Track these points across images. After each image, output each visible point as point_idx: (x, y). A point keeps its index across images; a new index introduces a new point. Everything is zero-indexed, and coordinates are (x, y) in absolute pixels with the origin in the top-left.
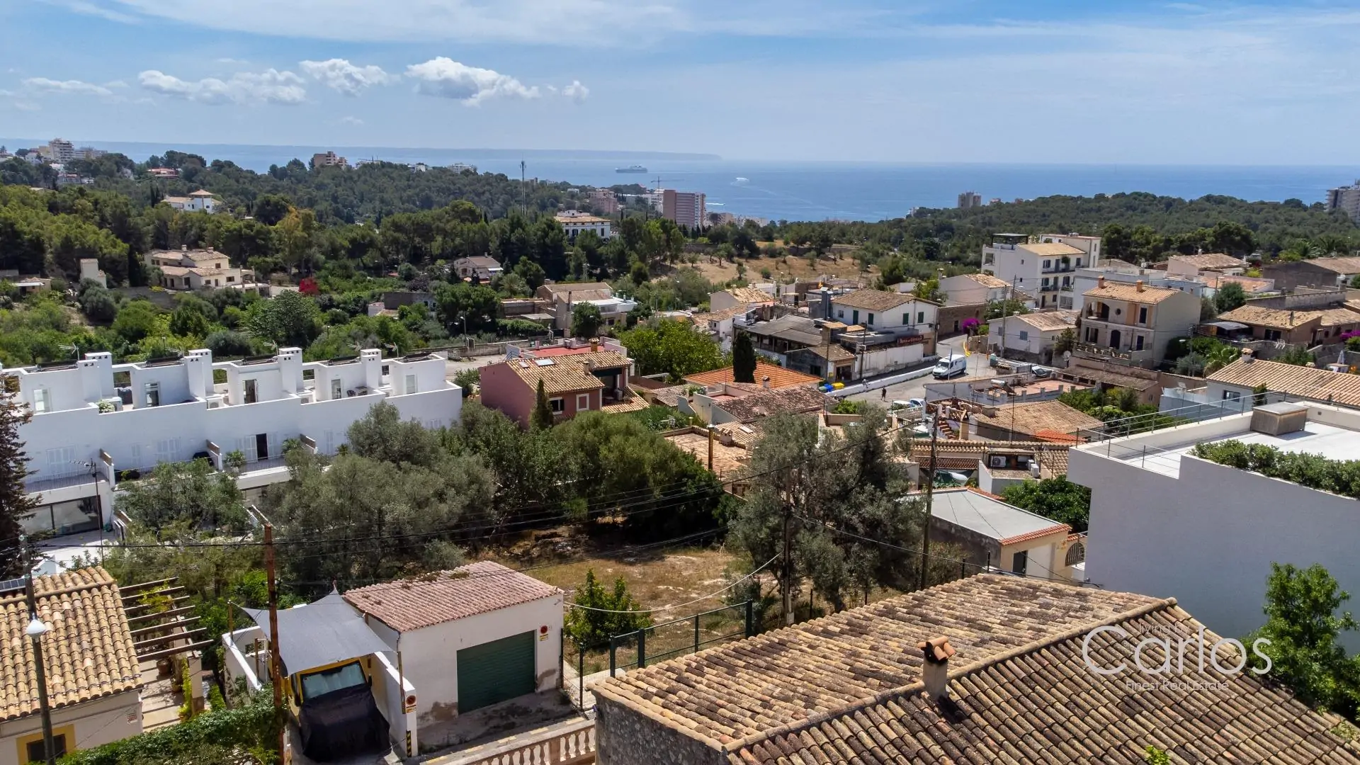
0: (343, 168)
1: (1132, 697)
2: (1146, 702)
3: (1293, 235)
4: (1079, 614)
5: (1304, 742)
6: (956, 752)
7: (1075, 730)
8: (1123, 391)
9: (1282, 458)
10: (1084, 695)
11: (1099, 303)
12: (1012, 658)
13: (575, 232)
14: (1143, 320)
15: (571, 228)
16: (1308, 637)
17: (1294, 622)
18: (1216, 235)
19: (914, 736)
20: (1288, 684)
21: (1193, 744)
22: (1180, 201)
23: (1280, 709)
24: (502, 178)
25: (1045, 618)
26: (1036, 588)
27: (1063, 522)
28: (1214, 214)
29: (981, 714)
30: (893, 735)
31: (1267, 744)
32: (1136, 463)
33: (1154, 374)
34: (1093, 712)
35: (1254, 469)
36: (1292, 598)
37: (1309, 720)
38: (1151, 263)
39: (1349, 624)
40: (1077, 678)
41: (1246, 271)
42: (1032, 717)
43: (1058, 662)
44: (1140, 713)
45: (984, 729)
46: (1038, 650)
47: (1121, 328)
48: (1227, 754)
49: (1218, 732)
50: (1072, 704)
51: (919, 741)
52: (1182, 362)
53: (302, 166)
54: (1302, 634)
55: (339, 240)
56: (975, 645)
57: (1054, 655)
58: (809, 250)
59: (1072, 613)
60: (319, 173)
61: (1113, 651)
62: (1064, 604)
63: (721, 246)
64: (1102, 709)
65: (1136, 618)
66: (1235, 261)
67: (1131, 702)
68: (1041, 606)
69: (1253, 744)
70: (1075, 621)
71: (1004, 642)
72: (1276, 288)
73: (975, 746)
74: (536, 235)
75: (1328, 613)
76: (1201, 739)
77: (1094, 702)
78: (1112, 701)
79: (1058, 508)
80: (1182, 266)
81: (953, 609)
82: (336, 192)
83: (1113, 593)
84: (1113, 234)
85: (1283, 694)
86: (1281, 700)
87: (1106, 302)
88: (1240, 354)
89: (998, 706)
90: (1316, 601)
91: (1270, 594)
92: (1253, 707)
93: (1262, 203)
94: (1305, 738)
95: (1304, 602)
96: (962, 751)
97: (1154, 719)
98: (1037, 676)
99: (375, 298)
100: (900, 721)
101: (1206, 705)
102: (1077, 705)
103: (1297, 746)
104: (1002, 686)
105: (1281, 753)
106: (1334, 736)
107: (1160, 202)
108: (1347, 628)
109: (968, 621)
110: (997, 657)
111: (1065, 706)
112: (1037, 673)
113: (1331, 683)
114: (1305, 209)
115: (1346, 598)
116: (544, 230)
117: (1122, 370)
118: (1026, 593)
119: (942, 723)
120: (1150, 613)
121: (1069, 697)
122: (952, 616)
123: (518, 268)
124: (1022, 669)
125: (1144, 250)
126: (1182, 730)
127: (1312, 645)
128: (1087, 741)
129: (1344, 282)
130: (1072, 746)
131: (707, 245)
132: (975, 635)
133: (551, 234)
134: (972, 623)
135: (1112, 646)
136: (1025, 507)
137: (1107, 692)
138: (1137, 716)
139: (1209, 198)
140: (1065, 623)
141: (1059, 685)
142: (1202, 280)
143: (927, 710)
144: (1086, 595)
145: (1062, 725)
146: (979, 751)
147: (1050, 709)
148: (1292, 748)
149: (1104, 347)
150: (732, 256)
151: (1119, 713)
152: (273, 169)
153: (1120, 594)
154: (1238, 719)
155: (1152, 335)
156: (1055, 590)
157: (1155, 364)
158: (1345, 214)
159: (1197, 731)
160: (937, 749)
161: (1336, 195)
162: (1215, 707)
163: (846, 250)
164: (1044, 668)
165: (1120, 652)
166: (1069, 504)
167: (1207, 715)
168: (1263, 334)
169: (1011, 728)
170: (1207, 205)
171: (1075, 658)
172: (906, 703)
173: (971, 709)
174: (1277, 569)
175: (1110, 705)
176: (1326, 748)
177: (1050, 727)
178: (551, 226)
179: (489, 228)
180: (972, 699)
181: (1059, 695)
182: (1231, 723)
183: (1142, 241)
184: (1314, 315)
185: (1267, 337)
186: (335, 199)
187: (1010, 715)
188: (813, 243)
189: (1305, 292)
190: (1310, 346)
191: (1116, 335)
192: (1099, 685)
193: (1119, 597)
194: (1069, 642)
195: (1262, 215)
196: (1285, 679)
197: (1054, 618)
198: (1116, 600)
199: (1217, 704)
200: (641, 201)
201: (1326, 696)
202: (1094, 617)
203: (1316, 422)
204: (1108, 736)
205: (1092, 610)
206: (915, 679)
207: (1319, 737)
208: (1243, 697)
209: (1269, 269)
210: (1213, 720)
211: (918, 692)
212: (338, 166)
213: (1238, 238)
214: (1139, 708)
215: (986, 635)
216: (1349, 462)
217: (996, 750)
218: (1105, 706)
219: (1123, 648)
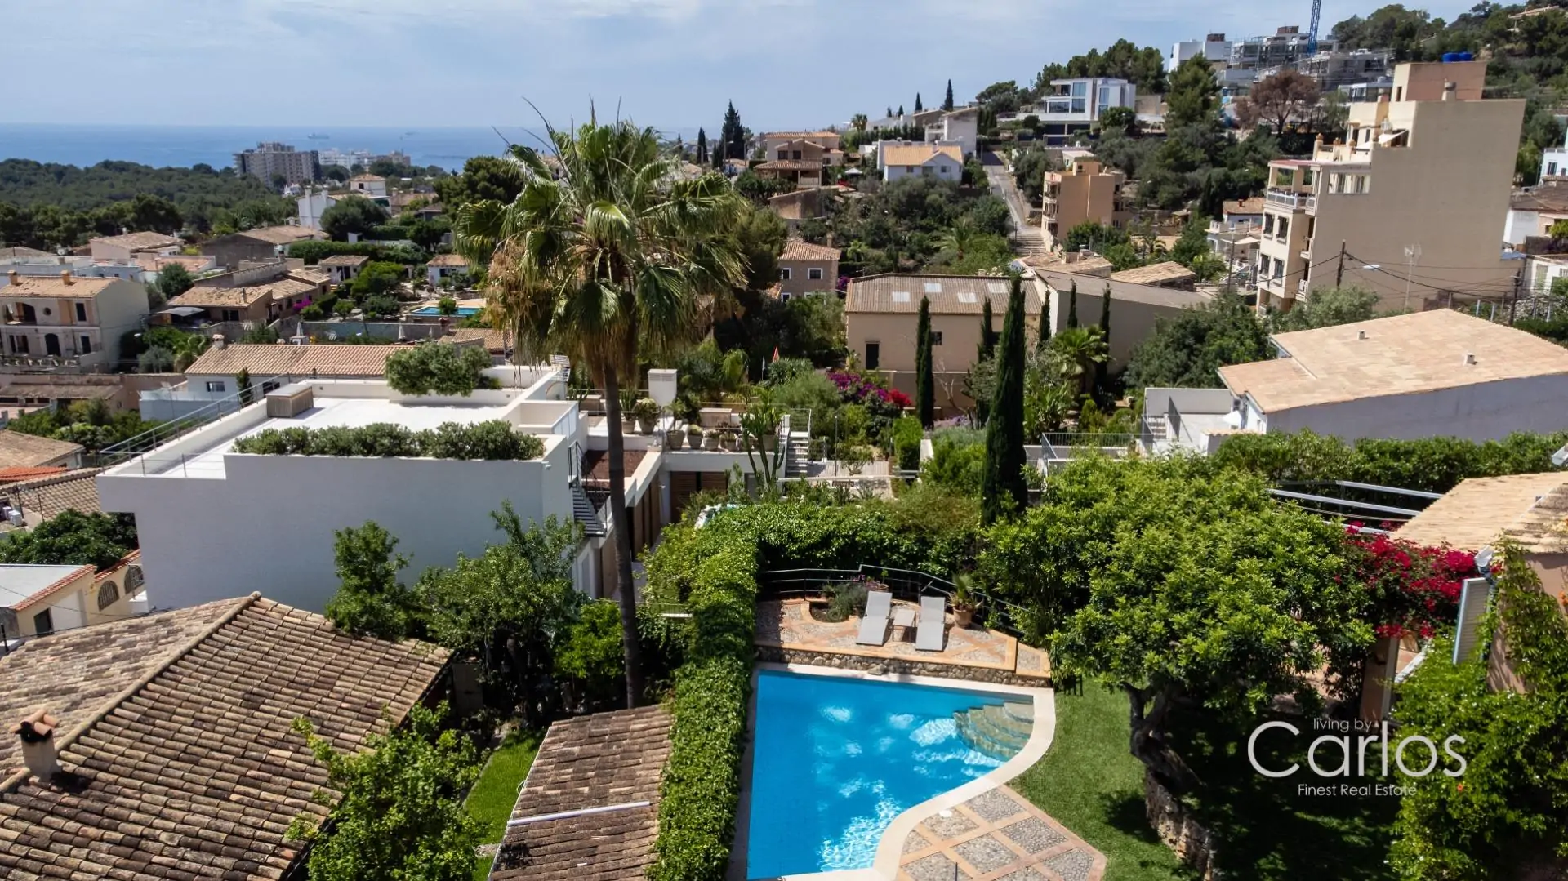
1: (251, 693)
2: (264, 692)
3: (213, 204)
4: (170, 639)
5: (397, 670)
6: (94, 817)
7: (210, 743)
8: (90, 404)
9: (315, 436)
10: (206, 709)
11: (18, 304)
12: (119, 705)
14: (82, 317)
16: (376, 585)
17: (362, 577)
18: (136, 209)
19: (39, 823)
20: (371, 630)
21: (315, 709)
22: (71, 169)
23: (371, 652)
25: (137, 656)
26: (108, 633)
27: (84, 564)
28: (120, 183)
29: (107, 771)
30: (14, 835)
31: (371, 683)
32: (177, 473)
33: (116, 378)
34: (220, 720)
35: (293, 452)
36: (355, 556)
37: (394, 651)
38: (70, 249)
39: (402, 563)
40: (194, 697)
41: (183, 249)
42: (163, 750)
43: (169, 690)
44: (263, 703)
45: (116, 783)
46: (144, 687)
47: (57, 330)
48: (344, 705)
49: (332, 690)
50: (198, 722)
51: (46, 826)
52: (143, 359)
54: (371, 583)
56: (67, 710)
57: (163, 685)
59: (163, 641)
61: (219, 659)
62: (148, 636)
64: (228, 714)
65: (229, 621)
66: (167, 239)
67: (252, 697)
68: (123, 647)
69: (361, 688)
70: (169, 646)
71: (102, 694)
72: (219, 265)
73: (113, 803)
75: (385, 559)
76: (320, 702)
77: (218, 711)
78: (234, 704)
79: (72, 550)
80: (109, 249)
81: (15, 688)
83: (195, 608)
84: (6, 216)
85: (370, 640)
86: (370, 645)
87: (28, 302)
88: (209, 342)
89: (123, 755)
90: (375, 552)
91: (338, 559)
92: (351, 659)
93: (170, 169)
94: (396, 667)
95: (367, 556)
96: (101, 813)
97: (277, 703)
98: (153, 712)
100: (15, 817)
101: (314, 672)
102: (204, 721)
103: (393, 676)
104: (119, 735)
105: (383, 686)
106: (415, 656)
107: (47, 170)
108: (401, 567)
109: (42, 692)
110: (102, 710)
111: (192, 725)
112: (152, 708)
113: (402, 615)
114: (216, 174)
115: (396, 541)
117: (74, 379)
118: (98, 642)
119: (66, 798)
120: (240, 612)
121: (193, 717)
122: (19, 695)
124: (134, 711)
125: (54, 233)
126: (302, 702)
127: (381, 591)
128: (225, 747)
129: (282, 252)
130: (213, 758)
132: (61, 702)
134: (50, 693)
135: (216, 655)
136: (27, 560)
137: (227, 698)
138: (262, 706)
139: (107, 165)
140: (160, 652)
141: (179, 710)
142: (137, 263)
143: (44, 793)
144: (167, 620)
145: (195, 745)
146: (120, 805)
147: (179, 736)
148: (389, 678)
149: (41, 357)
151: (245, 710)
153: (203, 606)
154: (343, 673)
155: (98, 333)
156: (131, 627)
157: (111, 367)
158: (256, 179)
159: (315, 697)
160: (72, 825)
161: (243, 159)
162: (323, 672)
164: (157, 701)
165: (226, 657)
166: (83, 541)
167: (318, 681)
168: (221, 316)
169: (145, 770)
170: (108, 173)
171: (185, 679)
172: (16, 797)
173: (93, 771)
174: (339, 535)
175: (234, 708)
176: (413, 667)
177: (184, 751)
180: (92, 762)
181: (182, 719)
182: (339, 679)
183: (48, 222)
184: (264, 289)
185: (225, 319)
187: (138, 758)
189: (248, 267)
190: (269, 322)
191: (52, 341)
192: (217, 694)
193: (204, 609)
194: (172, 667)
195: (174, 182)
196: (369, 626)
197: (145, 652)
198: (204, 613)
199: (324, 668)
201: (402, 627)
202: (187, 635)
203: (320, 397)
204: (242, 734)
205: (182, 630)
206: (14, 770)
207: (404, 662)
208: (341, 654)
209: (206, 245)
210: (325, 683)
211: (24, 781)
213: (162, 213)
214: (260, 699)
215: (74, 697)
216: (368, 427)
217: (138, 796)
218: (230, 710)
219: (227, 653)
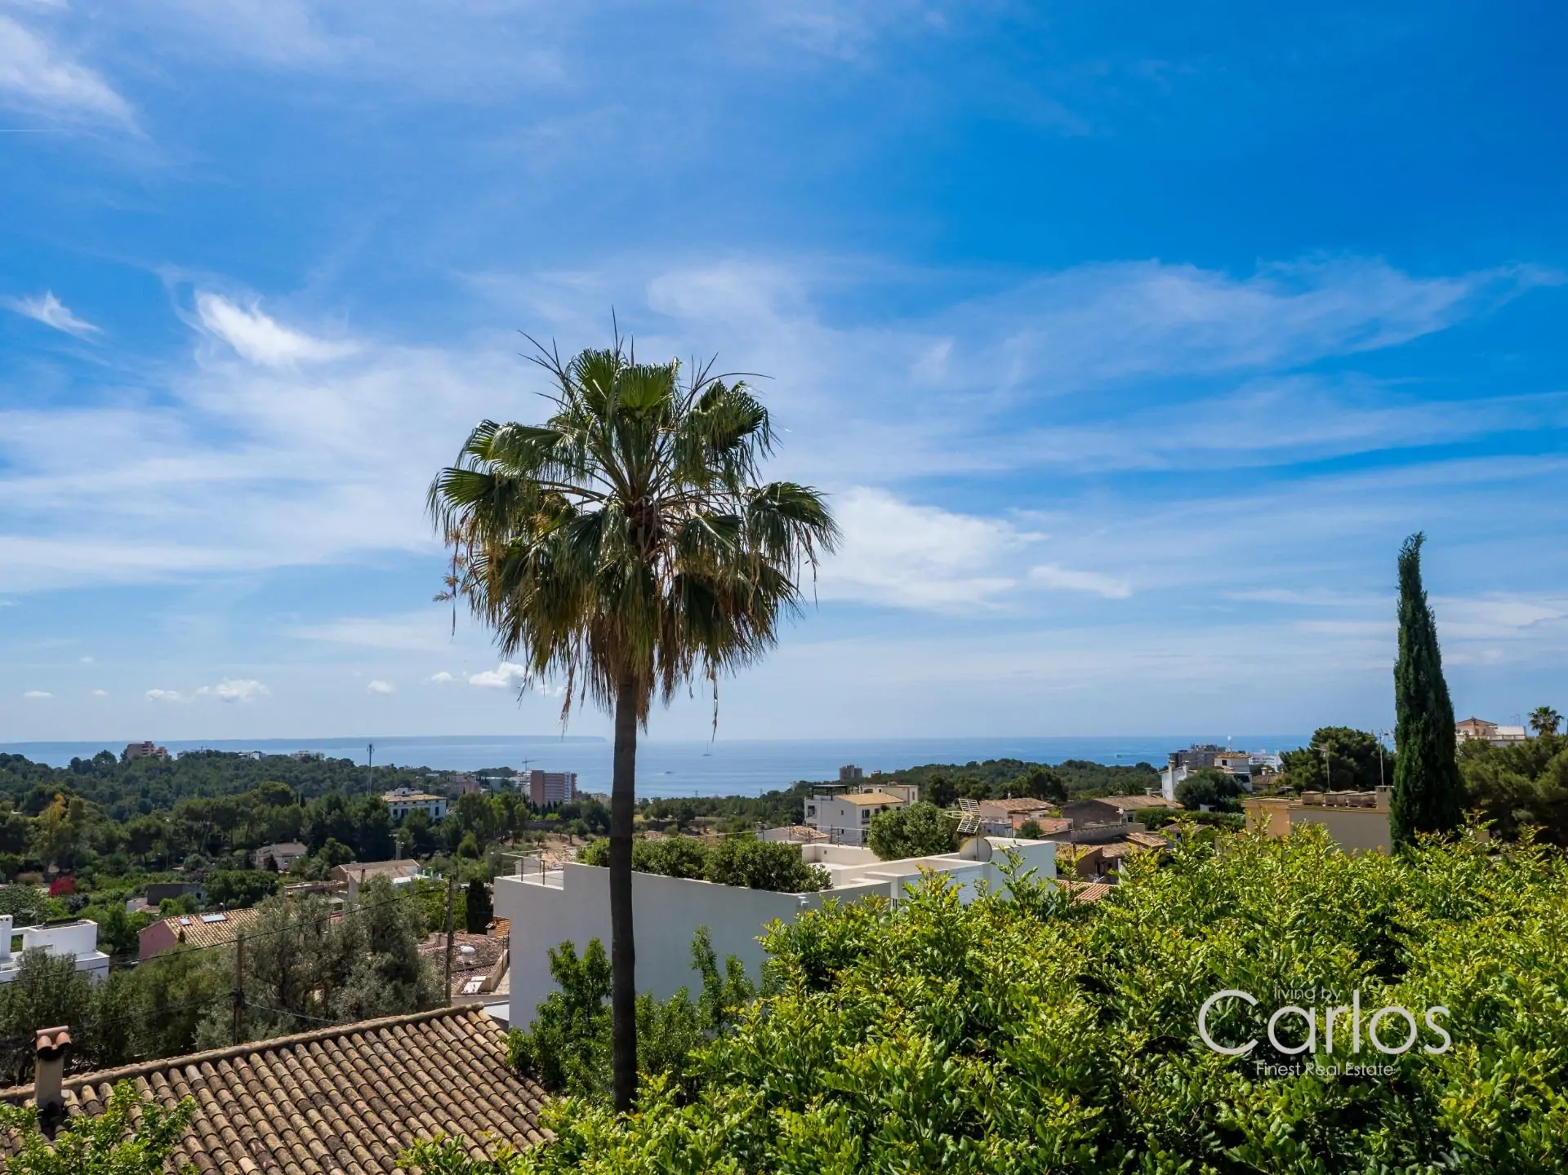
0: (162, 759)
13: (404, 812)
15: (399, 808)
24: (347, 763)
28: (1076, 778)
41: (1051, 813)
53: (113, 758)
55: (118, 832)
58: (670, 824)
60: (130, 764)
63: (572, 822)
66: (1042, 804)
72: (1070, 824)
74: (356, 815)
82: (148, 785)
93: (1118, 767)
99: (138, 893)
116: (365, 810)
123: (325, 850)
131: (557, 821)
133: (374, 814)
150: (586, 833)
152: (75, 762)
163: (711, 823)
178: (375, 805)
179: (303, 811)
184: (1097, 848)
186: (145, 793)
188: (675, 816)
189: (1090, 828)
200: (505, 784)
212: (155, 757)
